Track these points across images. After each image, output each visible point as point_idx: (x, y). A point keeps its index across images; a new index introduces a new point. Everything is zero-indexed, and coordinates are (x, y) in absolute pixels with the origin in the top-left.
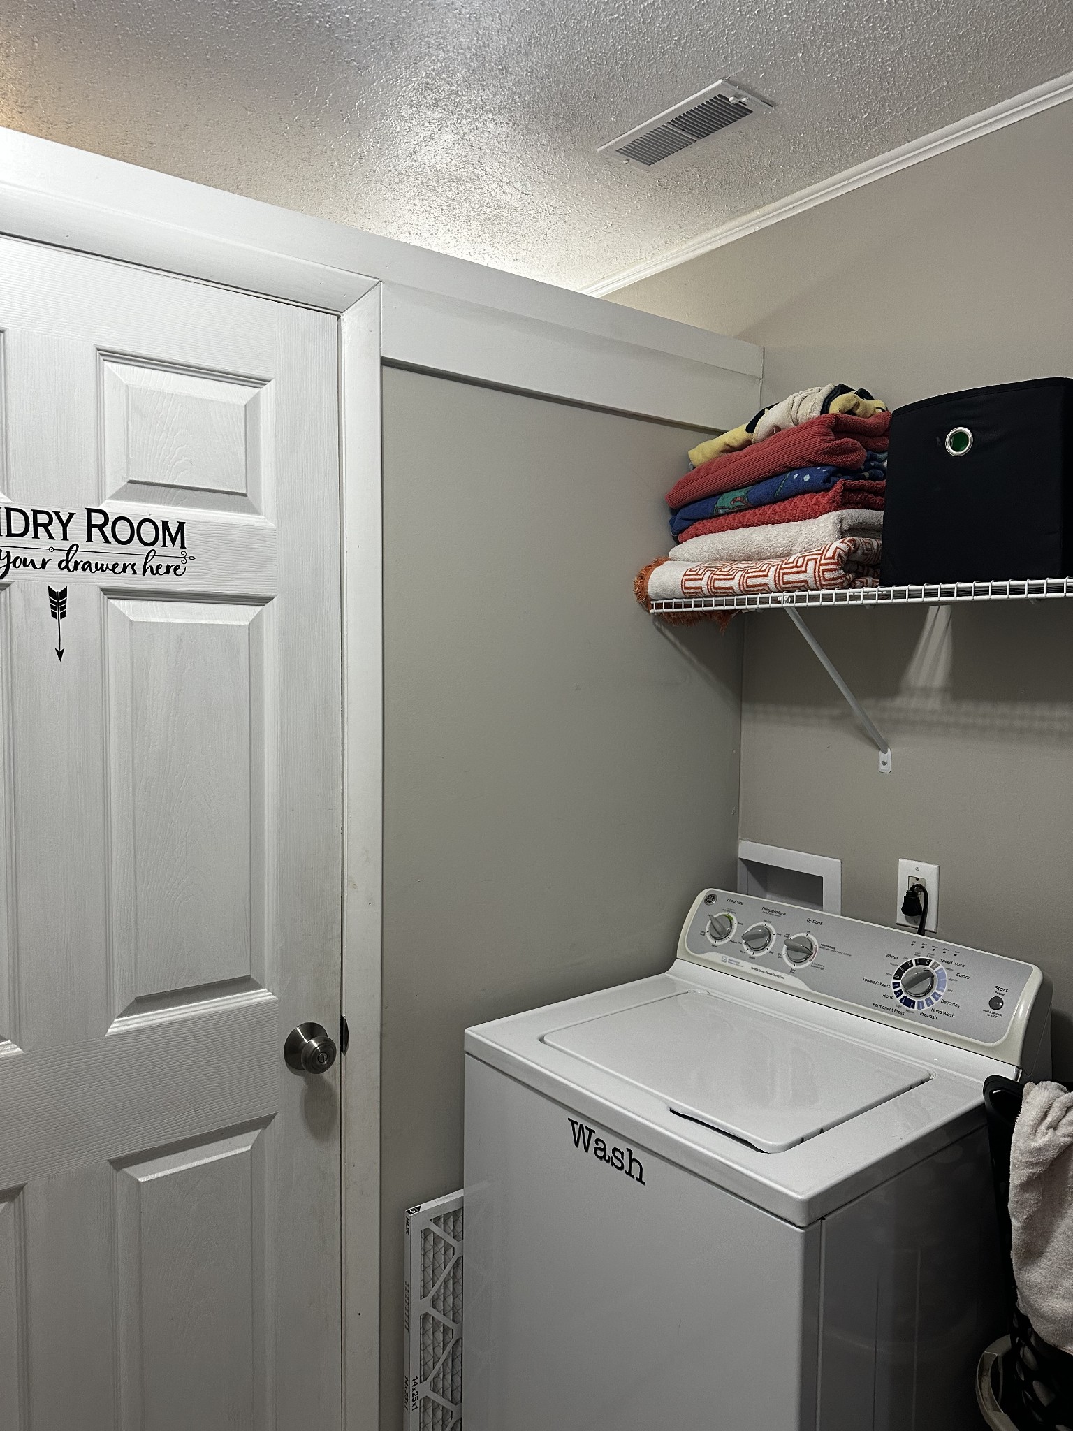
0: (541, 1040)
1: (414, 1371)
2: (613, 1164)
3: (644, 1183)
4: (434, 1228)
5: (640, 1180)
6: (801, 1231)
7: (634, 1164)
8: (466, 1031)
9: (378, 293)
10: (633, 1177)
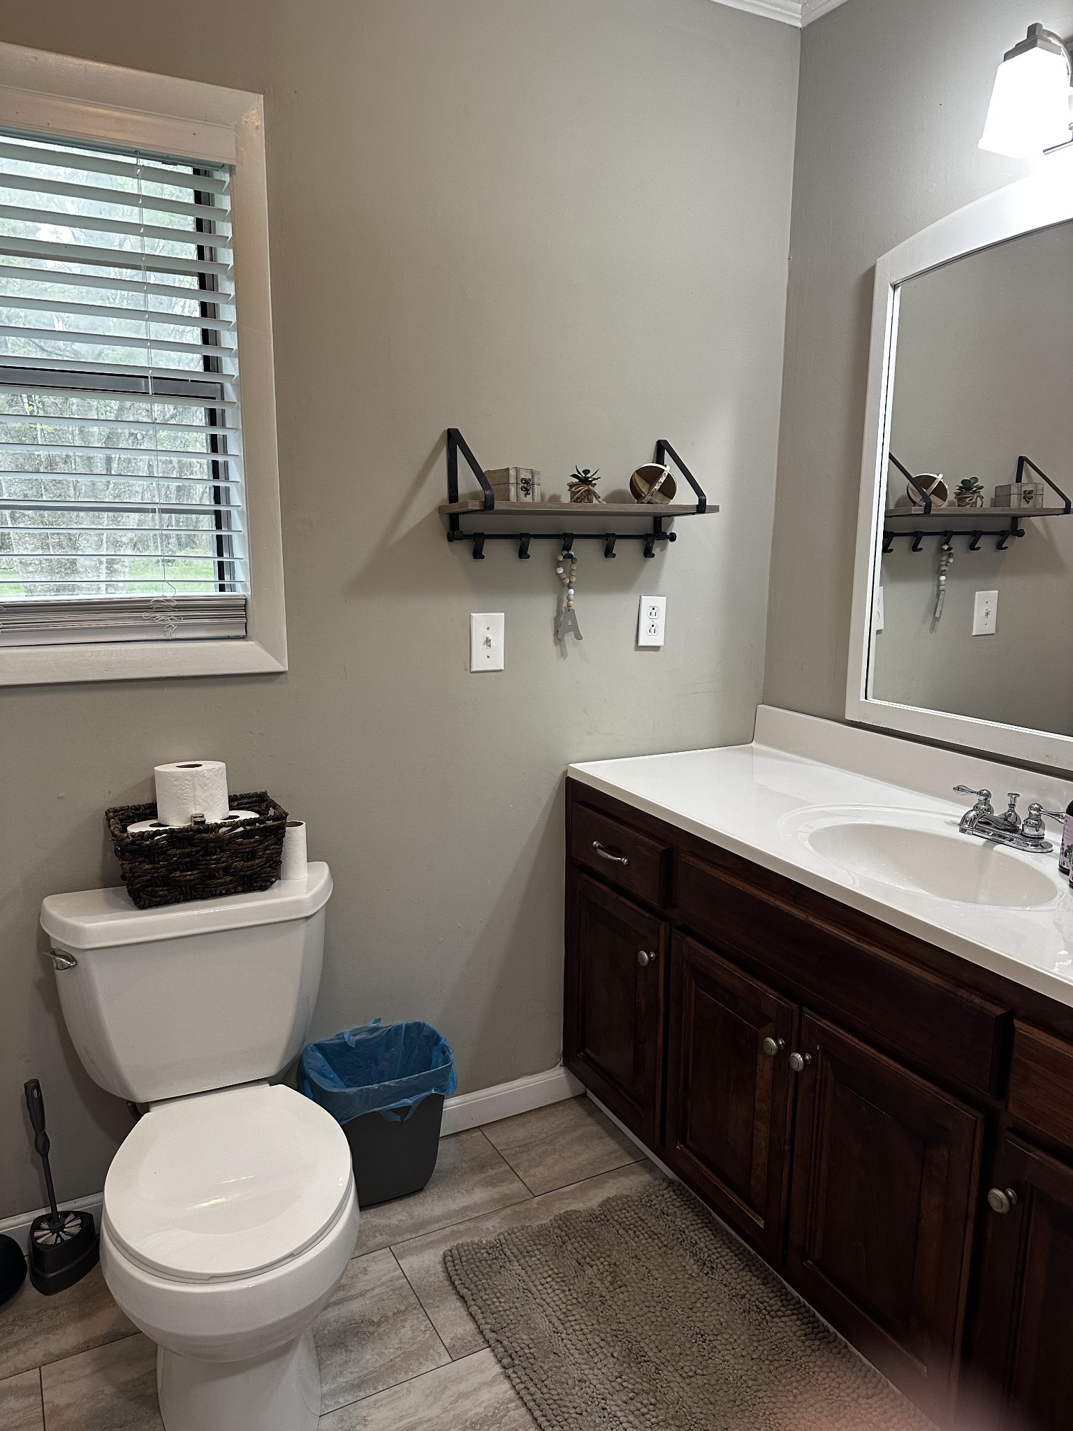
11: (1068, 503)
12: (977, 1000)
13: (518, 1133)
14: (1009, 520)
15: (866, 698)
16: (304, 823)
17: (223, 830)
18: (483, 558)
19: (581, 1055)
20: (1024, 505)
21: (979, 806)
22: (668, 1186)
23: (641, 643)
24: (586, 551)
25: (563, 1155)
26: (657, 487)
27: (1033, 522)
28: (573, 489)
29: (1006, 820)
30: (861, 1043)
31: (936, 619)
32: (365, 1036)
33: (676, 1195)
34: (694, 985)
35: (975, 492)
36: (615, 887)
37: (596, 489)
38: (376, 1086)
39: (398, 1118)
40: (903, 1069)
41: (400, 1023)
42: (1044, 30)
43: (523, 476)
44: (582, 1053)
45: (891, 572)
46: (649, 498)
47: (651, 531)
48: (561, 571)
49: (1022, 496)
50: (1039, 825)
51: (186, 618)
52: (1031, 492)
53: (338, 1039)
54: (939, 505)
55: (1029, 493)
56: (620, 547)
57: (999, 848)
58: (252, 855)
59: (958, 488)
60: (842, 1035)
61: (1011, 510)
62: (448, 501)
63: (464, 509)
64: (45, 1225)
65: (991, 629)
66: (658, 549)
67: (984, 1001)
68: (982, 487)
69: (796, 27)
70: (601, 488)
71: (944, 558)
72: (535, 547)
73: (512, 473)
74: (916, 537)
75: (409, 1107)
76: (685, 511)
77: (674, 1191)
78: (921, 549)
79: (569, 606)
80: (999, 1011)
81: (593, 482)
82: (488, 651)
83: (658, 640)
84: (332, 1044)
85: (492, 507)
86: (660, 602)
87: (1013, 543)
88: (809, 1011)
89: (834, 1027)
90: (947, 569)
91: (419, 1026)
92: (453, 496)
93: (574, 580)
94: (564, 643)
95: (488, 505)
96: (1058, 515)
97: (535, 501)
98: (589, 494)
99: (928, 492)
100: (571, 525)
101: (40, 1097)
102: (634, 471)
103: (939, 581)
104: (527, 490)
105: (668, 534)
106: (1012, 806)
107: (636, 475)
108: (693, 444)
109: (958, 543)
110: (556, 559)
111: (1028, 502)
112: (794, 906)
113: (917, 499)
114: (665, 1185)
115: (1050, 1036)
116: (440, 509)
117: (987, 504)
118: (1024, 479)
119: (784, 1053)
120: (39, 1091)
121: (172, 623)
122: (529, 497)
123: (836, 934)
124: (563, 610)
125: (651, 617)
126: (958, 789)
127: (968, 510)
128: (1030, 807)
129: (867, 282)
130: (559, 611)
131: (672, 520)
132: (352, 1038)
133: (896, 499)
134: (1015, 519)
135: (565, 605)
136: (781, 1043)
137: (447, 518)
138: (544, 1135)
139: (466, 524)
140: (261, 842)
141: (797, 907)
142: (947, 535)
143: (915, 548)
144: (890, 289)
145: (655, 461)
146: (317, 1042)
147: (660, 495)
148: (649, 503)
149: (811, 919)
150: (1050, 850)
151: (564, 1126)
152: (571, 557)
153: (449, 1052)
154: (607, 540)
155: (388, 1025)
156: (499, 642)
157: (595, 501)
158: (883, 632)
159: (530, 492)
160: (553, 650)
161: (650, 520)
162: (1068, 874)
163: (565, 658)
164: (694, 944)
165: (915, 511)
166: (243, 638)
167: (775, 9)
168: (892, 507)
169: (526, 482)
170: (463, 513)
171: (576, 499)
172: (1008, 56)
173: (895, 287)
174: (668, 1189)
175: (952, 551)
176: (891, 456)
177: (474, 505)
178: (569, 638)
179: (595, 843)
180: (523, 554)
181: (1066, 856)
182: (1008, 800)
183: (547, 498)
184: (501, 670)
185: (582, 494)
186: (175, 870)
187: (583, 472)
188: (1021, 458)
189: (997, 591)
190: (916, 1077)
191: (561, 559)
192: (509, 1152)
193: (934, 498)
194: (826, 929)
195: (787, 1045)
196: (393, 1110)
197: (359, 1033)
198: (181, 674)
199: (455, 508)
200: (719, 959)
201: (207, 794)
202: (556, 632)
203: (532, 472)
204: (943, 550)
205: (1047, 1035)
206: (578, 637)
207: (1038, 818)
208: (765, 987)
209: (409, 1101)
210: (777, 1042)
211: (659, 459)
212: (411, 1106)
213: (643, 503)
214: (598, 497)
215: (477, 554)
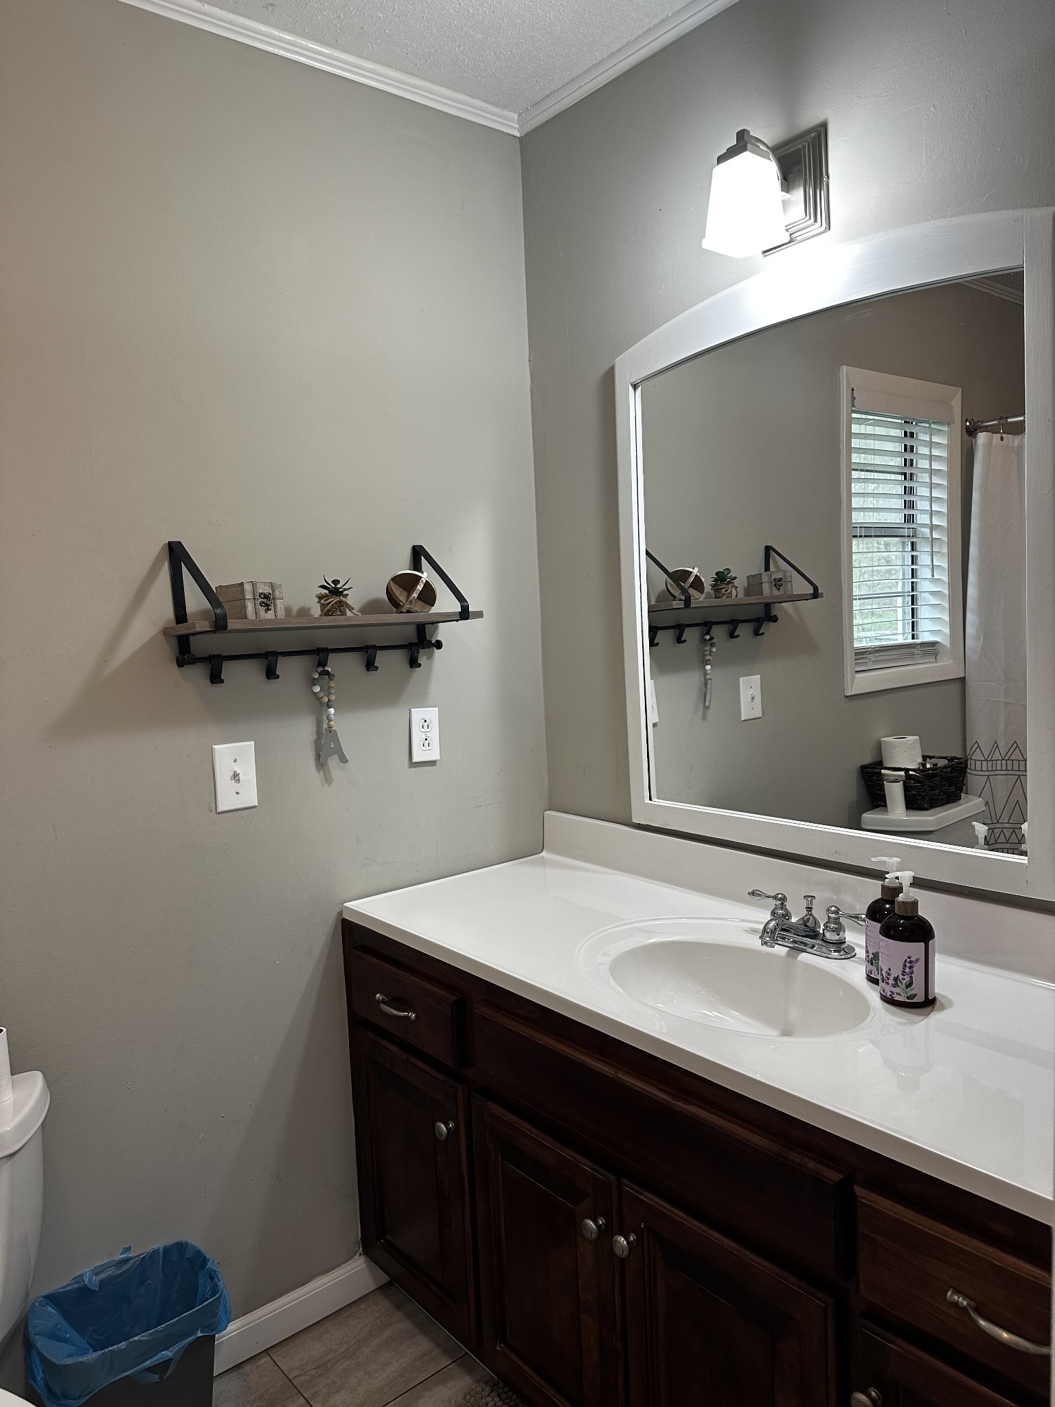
11: (816, 588)
12: (811, 1165)
13: (314, 1349)
14: (763, 607)
15: (650, 799)
16: (5, 1030)
18: (223, 682)
19: (381, 1243)
20: (776, 592)
21: (776, 911)
22: (492, 1391)
23: (415, 759)
24: (344, 666)
25: (368, 1369)
26: (415, 595)
27: (786, 608)
28: (322, 601)
29: (806, 926)
30: (689, 1218)
31: (706, 708)
32: (111, 1272)
33: (501, 1400)
34: (500, 1158)
35: (729, 583)
36: (403, 1045)
37: (349, 600)
38: (123, 1345)
39: (156, 1378)
40: (739, 1248)
41: (156, 1247)
42: (752, 136)
43: (261, 591)
44: (382, 1241)
45: (660, 665)
46: (407, 606)
47: (416, 641)
48: (317, 689)
49: (773, 584)
50: (839, 929)
52: (780, 580)
53: (77, 1283)
54: (698, 598)
55: (779, 581)
56: (381, 658)
57: (803, 957)
59: (713, 579)
60: (666, 1209)
61: (764, 598)
62: (175, 622)
63: (192, 631)
65: (757, 712)
66: (425, 658)
67: (819, 1166)
68: (735, 578)
69: (515, 137)
70: (355, 599)
71: (708, 648)
72: (284, 666)
73: (248, 587)
74: (679, 630)
75: (170, 1361)
76: (448, 618)
77: (499, 1396)
78: (685, 641)
79: (330, 727)
80: (836, 1176)
81: (345, 592)
82: (237, 787)
83: (434, 754)
84: (69, 1291)
85: (225, 627)
86: (432, 713)
87: (769, 628)
88: (629, 1183)
89: (657, 1200)
90: (711, 658)
91: (181, 1247)
92: (181, 615)
93: (333, 698)
94: (329, 767)
95: (220, 625)
96: (807, 600)
97: (279, 617)
98: (341, 606)
99: (687, 585)
100: (324, 640)
102: (390, 578)
103: (706, 671)
104: (267, 605)
105: (433, 642)
106: (809, 909)
107: (392, 583)
108: (450, 549)
109: (719, 633)
110: (311, 677)
111: (779, 589)
112: (600, 1060)
113: (677, 593)
114: (488, 1389)
115: (897, 1205)
116: (166, 632)
117: (741, 595)
118: (772, 568)
119: (606, 1234)
122: (271, 613)
123: (650, 1093)
124: (324, 731)
125: (423, 730)
126: (753, 893)
127: (724, 601)
128: (828, 910)
129: (608, 381)
130: (319, 733)
131: (437, 627)
132: (94, 1278)
133: (657, 594)
134: (768, 606)
135: (325, 726)
136: (601, 1222)
137: (174, 642)
138: (345, 1346)
139: (199, 646)
141: (606, 1062)
142: (707, 626)
143: (679, 640)
144: (631, 389)
145: (412, 568)
146: (49, 1289)
147: (420, 603)
148: (408, 612)
149: (620, 1075)
150: (853, 954)
151: (367, 1330)
152: (328, 673)
153: (218, 1278)
154: (367, 652)
155: (142, 1252)
156: (249, 774)
157: (349, 613)
158: (658, 724)
159: (272, 607)
160: (315, 777)
161: (413, 629)
162: (878, 984)
163: (330, 785)
164: (498, 1110)
165: (676, 605)
167: (493, 117)
168: (653, 603)
169: (266, 597)
170: (194, 634)
171: (327, 613)
172: (721, 159)
173: (635, 387)
174: (492, 1395)
175: (714, 641)
176: (648, 553)
177: (203, 625)
178: (333, 762)
179: (378, 995)
180: (271, 674)
181: (872, 964)
182: (804, 903)
183: (295, 611)
184: (255, 807)
185: (333, 605)
187: (333, 582)
188: (766, 547)
189: (759, 676)
190: (754, 1257)
191: (316, 676)
192: (303, 1378)
193: (692, 592)
194: (640, 1088)
195: (608, 1223)
196: (149, 1369)
197: (105, 1270)
199: (183, 629)
200: (526, 1127)
202: (318, 757)
203: (272, 586)
204: (705, 640)
205: (892, 1203)
206: (344, 760)
207: (837, 921)
208: (579, 1157)
209: (167, 1354)
210: (596, 1223)
211: (417, 566)
212: (172, 1359)
213: (401, 612)
214: (351, 609)
215: (215, 678)
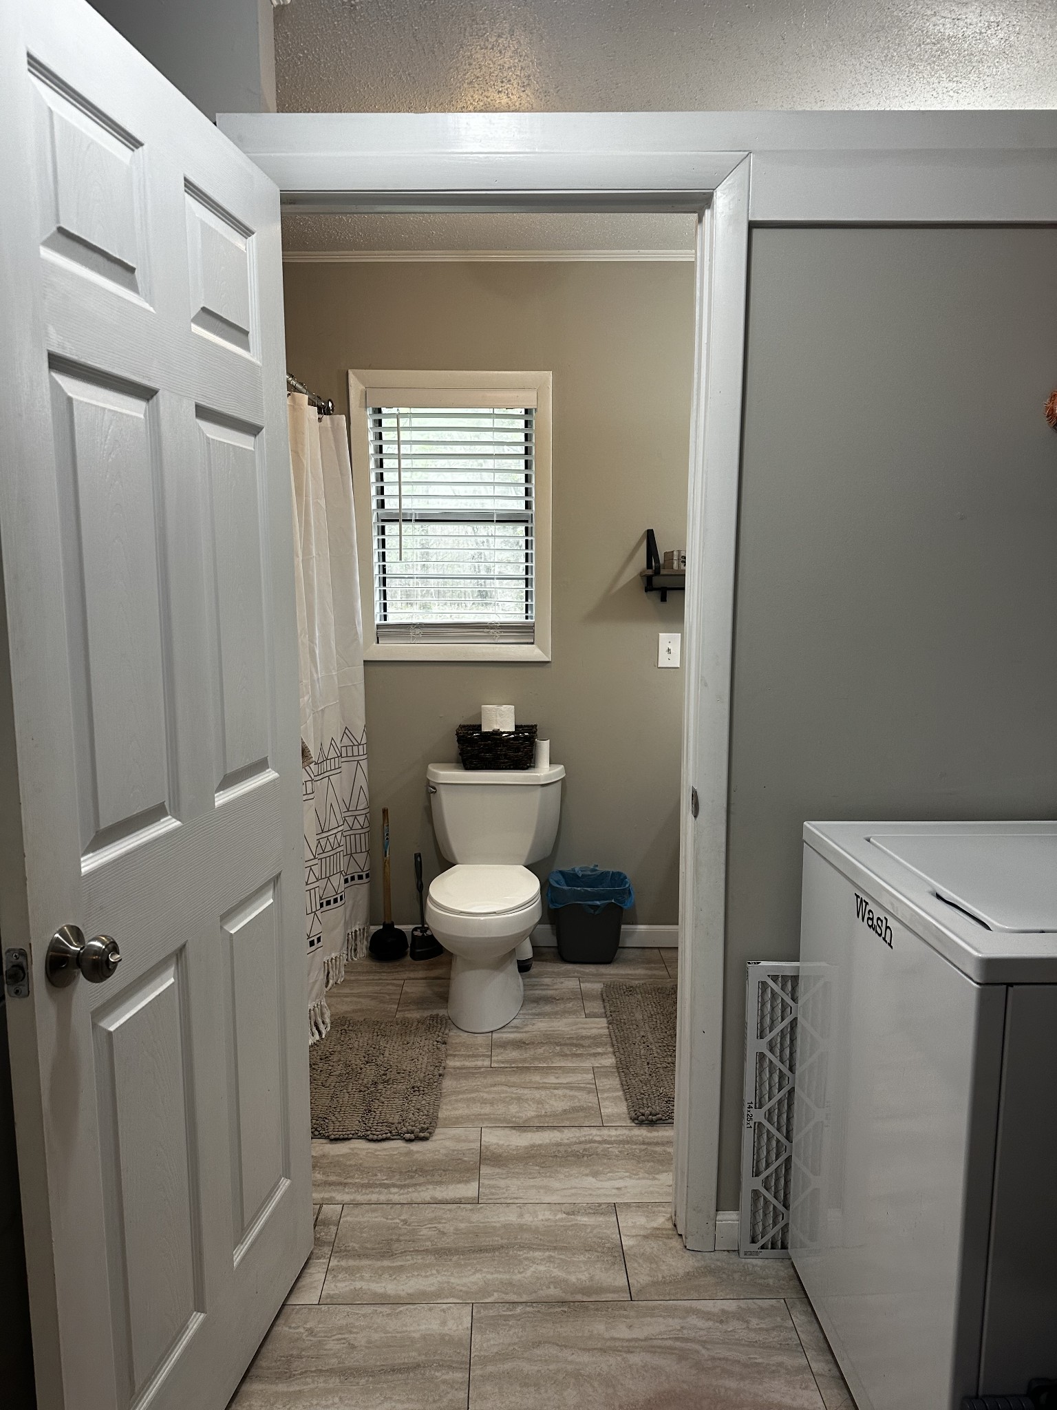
0: (869, 840)
1: (749, 1096)
2: (877, 932)
3: (892, 947)
4: (771, 983)
5: (890, 945)
6: (977, 986)
7: (888, 930)
8: (805, 823)
9: (748, 164)
10: (886, 941)
16: (549, 740)
17: (504, 735)
18: (666, 602)
32: (587, 872)
38: (580, 889)
39: (592, 911)
41: (609, 870)
51: (504, 632)
58: (517, 750)
62: (646, 569)
64: (419, 930)
73: (675, 553)
75: (598, 906)
82: (669, 656)
84: (568, 872)
91: (620, 874)
92: (650, 565)
101: (421, 861)
116: (641, 575)
120: (420, 859)
121: (497, 634)
137: (645, 579)
139: (656, 582)
140: (522, 744)
155: (602, 869)
156: (676, 650)
166: (533, 643)
184: (677, 667)
186: (483, 752)
198: (498, 660)
199: (651, 573)
201: (502, 719)
209: (598, 903)
215: (663, 599)
